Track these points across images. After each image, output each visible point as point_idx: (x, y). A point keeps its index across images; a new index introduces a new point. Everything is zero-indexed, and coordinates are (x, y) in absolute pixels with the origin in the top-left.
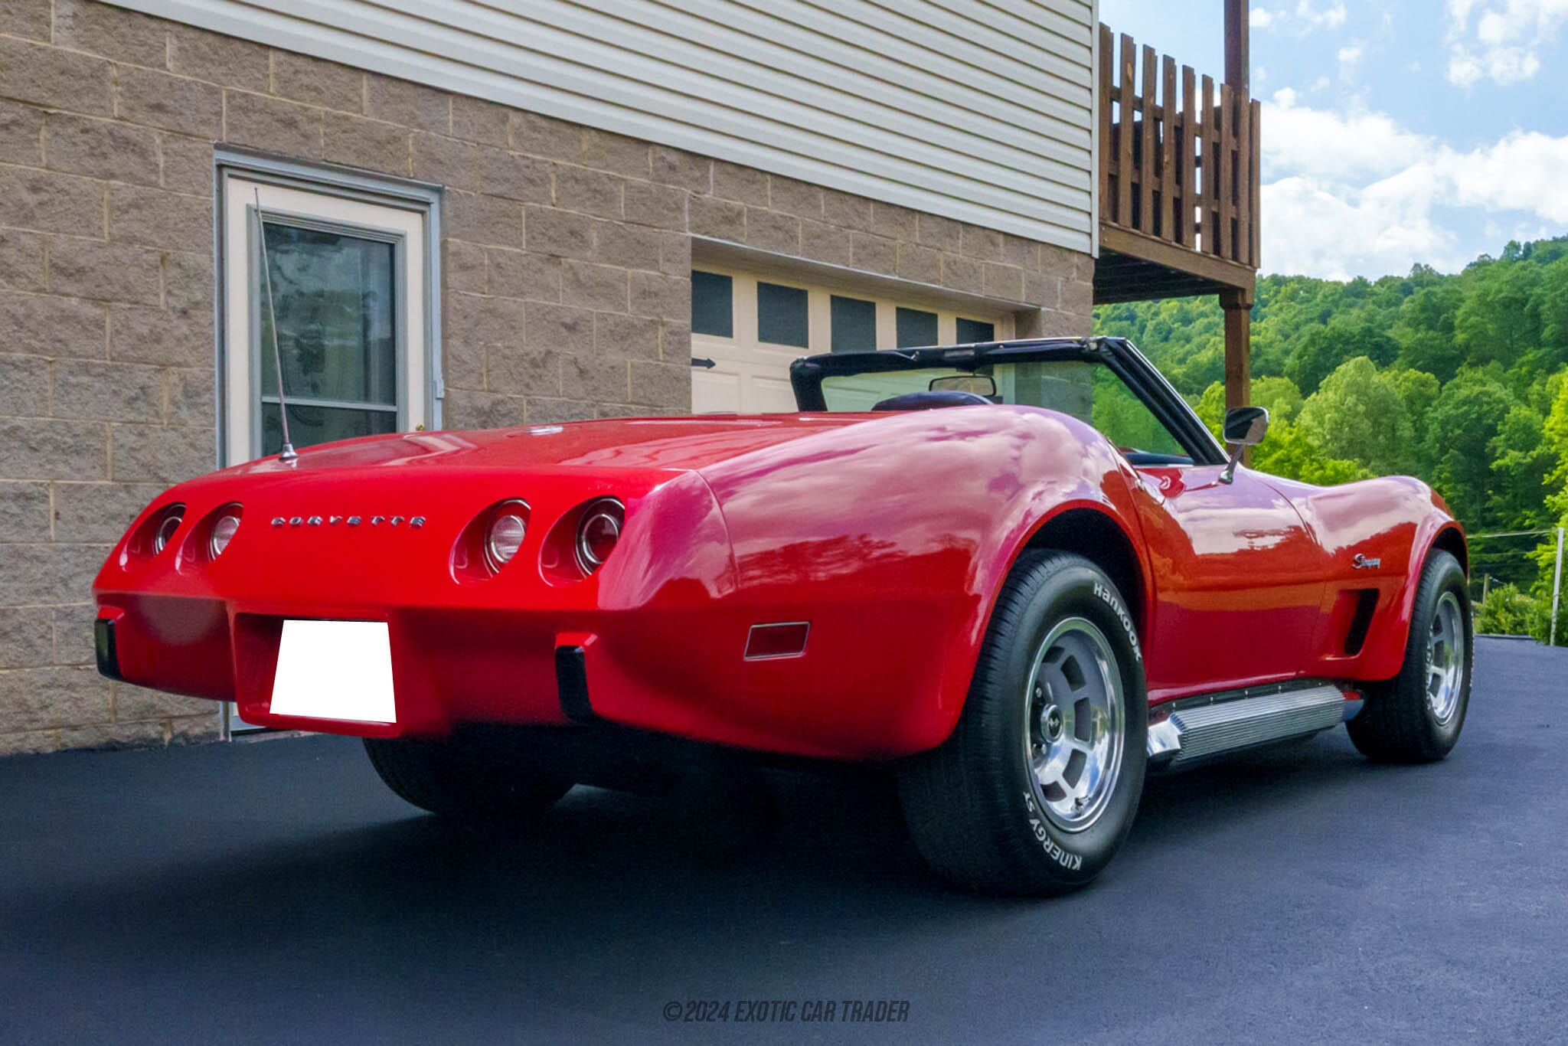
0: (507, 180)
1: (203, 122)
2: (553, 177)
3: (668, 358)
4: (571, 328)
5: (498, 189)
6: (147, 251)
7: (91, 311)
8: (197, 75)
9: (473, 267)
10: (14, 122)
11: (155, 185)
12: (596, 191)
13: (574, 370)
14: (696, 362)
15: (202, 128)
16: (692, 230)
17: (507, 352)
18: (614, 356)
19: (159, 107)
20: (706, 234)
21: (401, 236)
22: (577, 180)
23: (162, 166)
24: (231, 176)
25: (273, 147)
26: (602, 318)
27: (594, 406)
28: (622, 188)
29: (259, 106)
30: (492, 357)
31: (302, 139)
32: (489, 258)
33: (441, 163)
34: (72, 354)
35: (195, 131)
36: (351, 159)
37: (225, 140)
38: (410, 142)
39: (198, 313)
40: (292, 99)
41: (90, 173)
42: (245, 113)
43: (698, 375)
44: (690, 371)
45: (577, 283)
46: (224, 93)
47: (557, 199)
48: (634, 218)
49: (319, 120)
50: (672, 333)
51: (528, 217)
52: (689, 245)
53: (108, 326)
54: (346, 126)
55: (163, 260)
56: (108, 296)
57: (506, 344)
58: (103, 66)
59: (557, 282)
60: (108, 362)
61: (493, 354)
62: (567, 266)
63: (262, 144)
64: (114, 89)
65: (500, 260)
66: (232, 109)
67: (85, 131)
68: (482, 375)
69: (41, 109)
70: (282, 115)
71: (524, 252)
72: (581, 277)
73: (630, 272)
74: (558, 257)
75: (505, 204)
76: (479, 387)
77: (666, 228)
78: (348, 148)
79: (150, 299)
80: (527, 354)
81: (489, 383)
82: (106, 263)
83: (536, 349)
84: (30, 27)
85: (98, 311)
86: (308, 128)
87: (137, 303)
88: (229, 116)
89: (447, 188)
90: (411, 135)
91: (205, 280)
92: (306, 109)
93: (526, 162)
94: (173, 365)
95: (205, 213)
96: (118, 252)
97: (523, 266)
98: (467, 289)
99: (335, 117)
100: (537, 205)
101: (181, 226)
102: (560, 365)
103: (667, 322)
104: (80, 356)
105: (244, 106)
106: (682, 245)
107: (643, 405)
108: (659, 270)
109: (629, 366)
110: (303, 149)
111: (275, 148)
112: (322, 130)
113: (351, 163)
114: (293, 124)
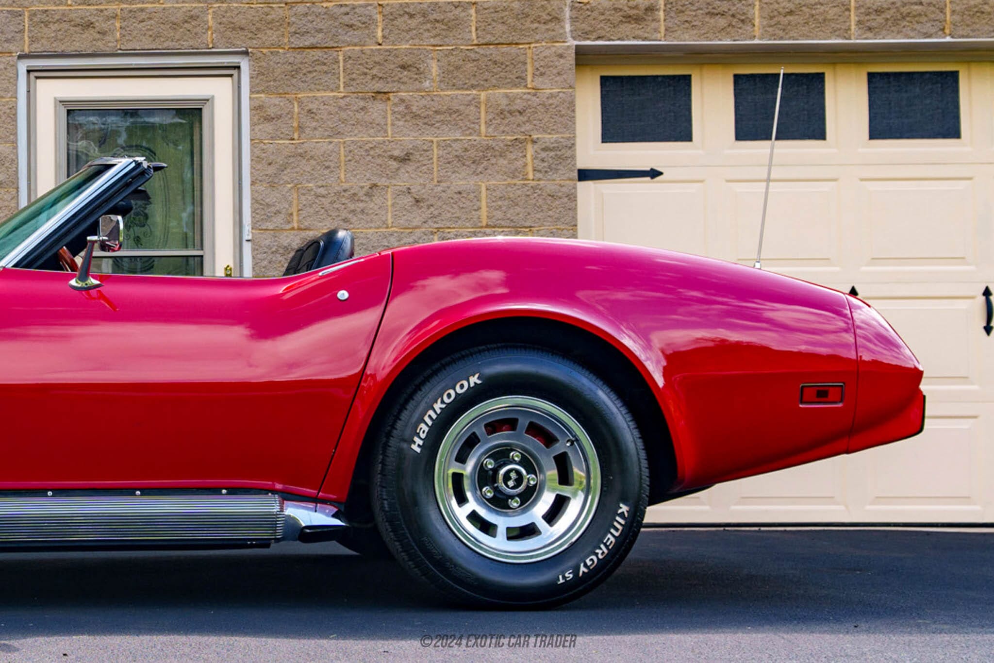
0: (320, 31)
1: (7, 41)
2: (379, 18)
3: (538, 175)
4: (405, 159)
5: (309, 41)
8: (3, 5)
9: (279, 117)
12: (437, 21)
13: (408, 200)
14: (585, 175)
15: (6, 45)
16: (574, 38)
17: (322, 191)
18: (461, 180)
20: (599, 38)
21: (208, 100)
22: (411, 16)
24: (37, 78)
25: (70, 49)
26: (445, 146)
27: (432, 233)
28: (472, 11)
29: (57, 17)
30: (303, 198)
31: (98, 36)
32: (299, 106)
33: (242, 29)
35: (1, 49)
36: (147, 43)
37: (27, 51)
38: (210, 17)
40: (89, 5)
42: (46, 26)
43: (587, 190)
44: (575, 188)
45: (411, 115)
46: (27, 14)
47: (384, 37)
48: (489, 38)
49: (115, 17)
50: (543, 150)
51: (345, 61)
52: (572, 53)
54: (143, 16)
57: (320, 183)
59: (385, 118)
61: (304, 194)
62: (396, 100)
63: (60, 48)
65: (311, 106)
66: (33, 25)
68: (291, 214)
70: (78, 21)
71: (343, 95)
72: (414, 109)
73: (483, 95)
74: (385, 93)
75: (317, 54)
76: (289, 227)
77: (537, 42)
78: (145, 35)
80: (345, 191)
81: (299, 221)
83: (359, 183)
86: (105, 26)
88: (30, 31)
89: (250, 50)
90: (210, 11)
91: (7, 164)
92: (102, 11)
93: (343, 10)
95: (8, 111)
97: (340, 108)
98: (272, 138)
99: (131, 11)
100: (357, 48)
102: (389, 196)
103: (538, 138)
105: (43, 20)
106: (561, 56)
107: (502, 227)
108: (526, 87)
109: (483, 189)
110: (99, 43)
111: (73, 48)
112: (118, 25)
113: (146, 47)
114: (90, 25)
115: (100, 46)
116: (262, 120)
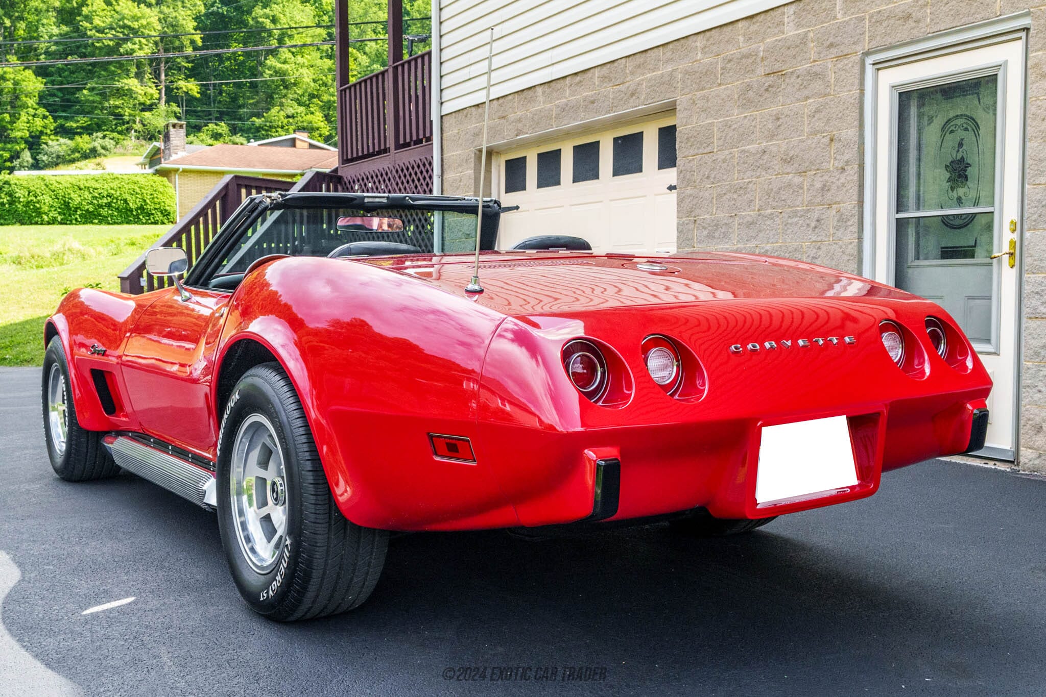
1: (855, 43)
6: (824, 137)
7: (797, 180)
8: (852, 14)
10: (770, 86)
11: (829, 94)
15: (853, 46)
19: (831, 45)
21: (1000, 66)
23: (832, 81)
24: (878, 69)
29: (887, 15)
31: (914, 25)
34: (789, 207)
35: (850, 51)
36: (949, 23)
37: (868, 48)
39: (849, 168)
41: (798, 100)
42: (880, 24)
46: (867, 17)
49: (926, 4)
53: (805, 188)
55: (832, 140)
56: (804, 169)
58: (806, 33)
60: (805, 208)
63: (889, 41)
64: (812, 45)
66: (871, 25)
67: (798, 77)
69: (780, 74)
70: (900, 15)
78: (948, 15)
79: (825, 166)
82: (804, 151)
84: (776, 31)
85: (801, 179)
86: (919, 15)
87: (818, 170)
88: (869, 31)
89: (1031, 10)
91: (852, 146)
92: (917, 2)
94: (835, 203)
96: (810, 142)
101: (839, 116)
104: (792, 207)
105: (878, 20)
110: (915, 31)
111: (897, 39)
112: (929, 11)
113: (948, 27)
114: (909, 16)
115: (916, 33)
116: (1039, 77)
